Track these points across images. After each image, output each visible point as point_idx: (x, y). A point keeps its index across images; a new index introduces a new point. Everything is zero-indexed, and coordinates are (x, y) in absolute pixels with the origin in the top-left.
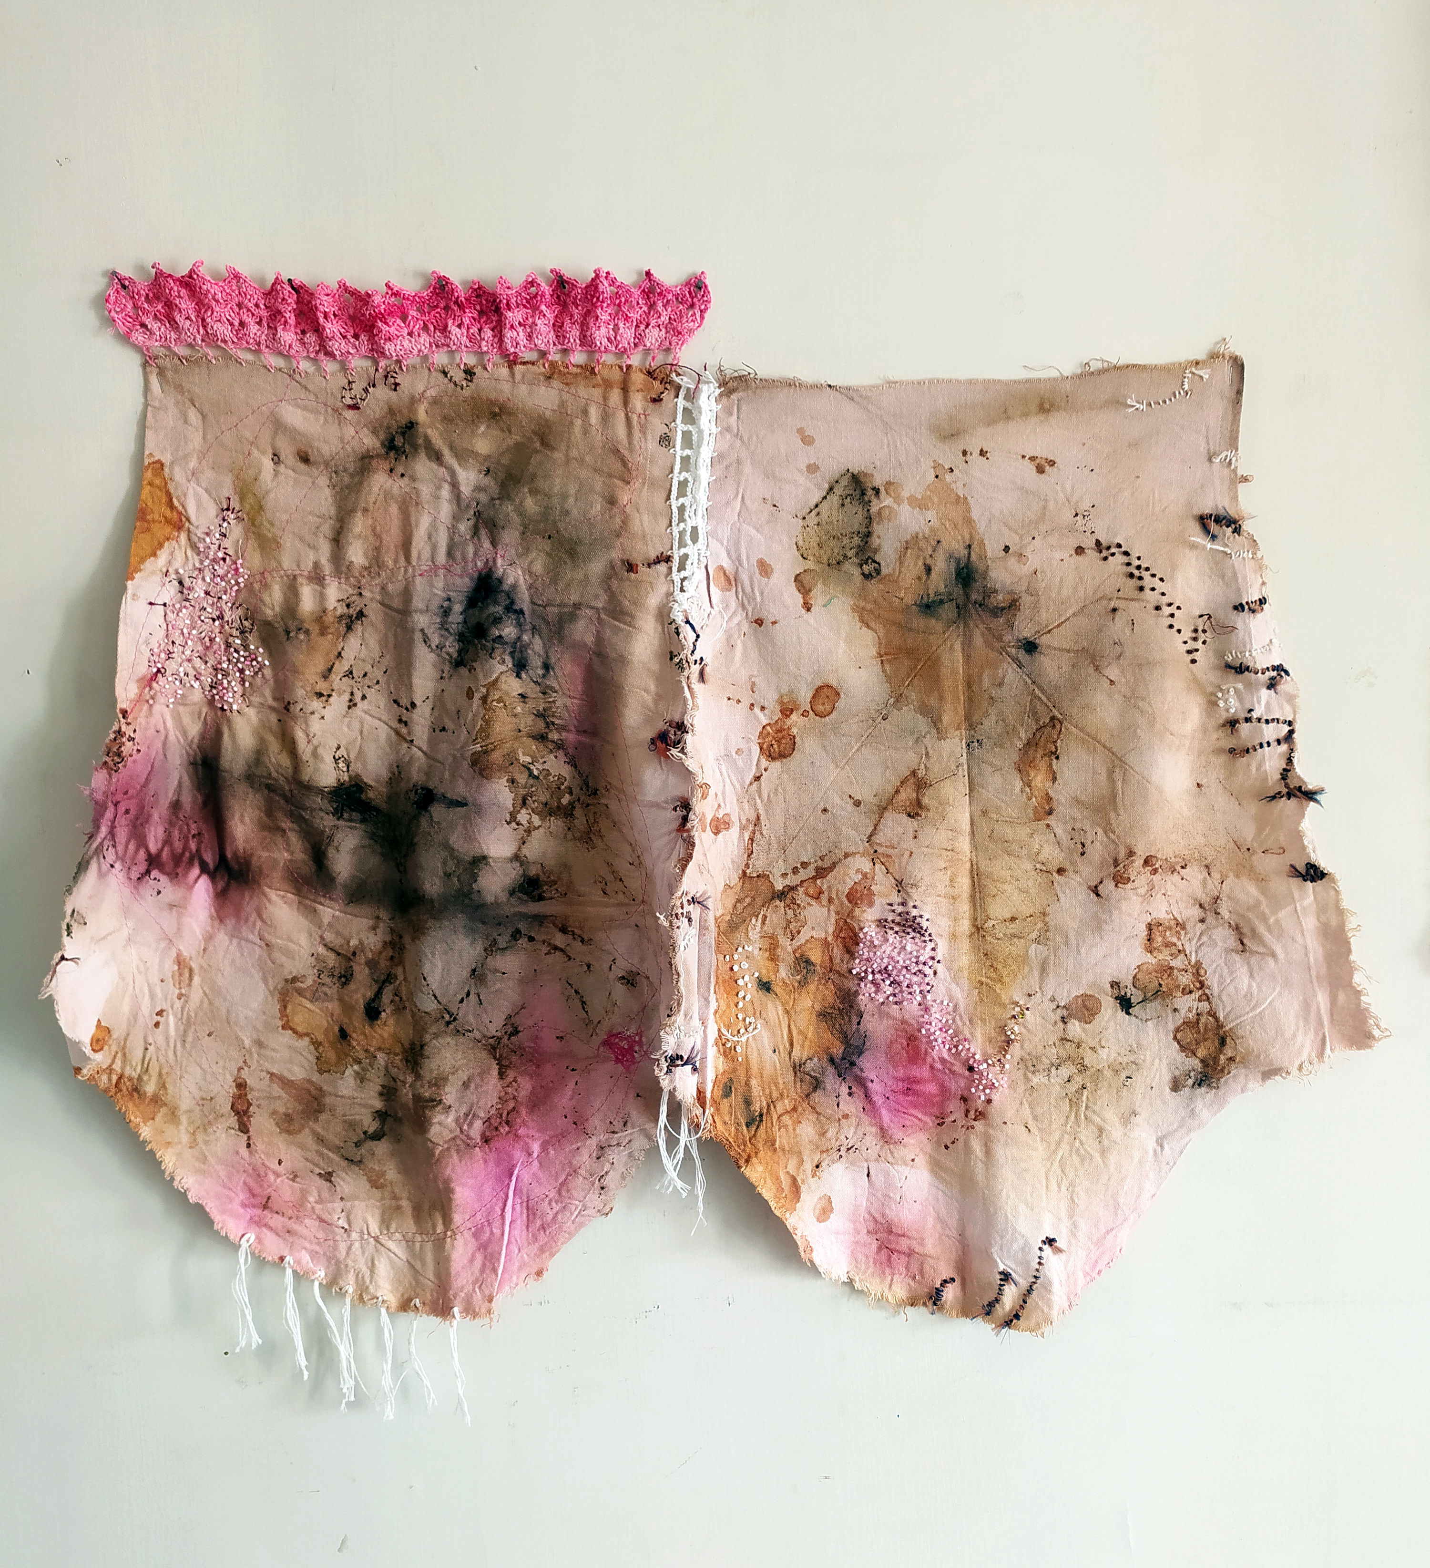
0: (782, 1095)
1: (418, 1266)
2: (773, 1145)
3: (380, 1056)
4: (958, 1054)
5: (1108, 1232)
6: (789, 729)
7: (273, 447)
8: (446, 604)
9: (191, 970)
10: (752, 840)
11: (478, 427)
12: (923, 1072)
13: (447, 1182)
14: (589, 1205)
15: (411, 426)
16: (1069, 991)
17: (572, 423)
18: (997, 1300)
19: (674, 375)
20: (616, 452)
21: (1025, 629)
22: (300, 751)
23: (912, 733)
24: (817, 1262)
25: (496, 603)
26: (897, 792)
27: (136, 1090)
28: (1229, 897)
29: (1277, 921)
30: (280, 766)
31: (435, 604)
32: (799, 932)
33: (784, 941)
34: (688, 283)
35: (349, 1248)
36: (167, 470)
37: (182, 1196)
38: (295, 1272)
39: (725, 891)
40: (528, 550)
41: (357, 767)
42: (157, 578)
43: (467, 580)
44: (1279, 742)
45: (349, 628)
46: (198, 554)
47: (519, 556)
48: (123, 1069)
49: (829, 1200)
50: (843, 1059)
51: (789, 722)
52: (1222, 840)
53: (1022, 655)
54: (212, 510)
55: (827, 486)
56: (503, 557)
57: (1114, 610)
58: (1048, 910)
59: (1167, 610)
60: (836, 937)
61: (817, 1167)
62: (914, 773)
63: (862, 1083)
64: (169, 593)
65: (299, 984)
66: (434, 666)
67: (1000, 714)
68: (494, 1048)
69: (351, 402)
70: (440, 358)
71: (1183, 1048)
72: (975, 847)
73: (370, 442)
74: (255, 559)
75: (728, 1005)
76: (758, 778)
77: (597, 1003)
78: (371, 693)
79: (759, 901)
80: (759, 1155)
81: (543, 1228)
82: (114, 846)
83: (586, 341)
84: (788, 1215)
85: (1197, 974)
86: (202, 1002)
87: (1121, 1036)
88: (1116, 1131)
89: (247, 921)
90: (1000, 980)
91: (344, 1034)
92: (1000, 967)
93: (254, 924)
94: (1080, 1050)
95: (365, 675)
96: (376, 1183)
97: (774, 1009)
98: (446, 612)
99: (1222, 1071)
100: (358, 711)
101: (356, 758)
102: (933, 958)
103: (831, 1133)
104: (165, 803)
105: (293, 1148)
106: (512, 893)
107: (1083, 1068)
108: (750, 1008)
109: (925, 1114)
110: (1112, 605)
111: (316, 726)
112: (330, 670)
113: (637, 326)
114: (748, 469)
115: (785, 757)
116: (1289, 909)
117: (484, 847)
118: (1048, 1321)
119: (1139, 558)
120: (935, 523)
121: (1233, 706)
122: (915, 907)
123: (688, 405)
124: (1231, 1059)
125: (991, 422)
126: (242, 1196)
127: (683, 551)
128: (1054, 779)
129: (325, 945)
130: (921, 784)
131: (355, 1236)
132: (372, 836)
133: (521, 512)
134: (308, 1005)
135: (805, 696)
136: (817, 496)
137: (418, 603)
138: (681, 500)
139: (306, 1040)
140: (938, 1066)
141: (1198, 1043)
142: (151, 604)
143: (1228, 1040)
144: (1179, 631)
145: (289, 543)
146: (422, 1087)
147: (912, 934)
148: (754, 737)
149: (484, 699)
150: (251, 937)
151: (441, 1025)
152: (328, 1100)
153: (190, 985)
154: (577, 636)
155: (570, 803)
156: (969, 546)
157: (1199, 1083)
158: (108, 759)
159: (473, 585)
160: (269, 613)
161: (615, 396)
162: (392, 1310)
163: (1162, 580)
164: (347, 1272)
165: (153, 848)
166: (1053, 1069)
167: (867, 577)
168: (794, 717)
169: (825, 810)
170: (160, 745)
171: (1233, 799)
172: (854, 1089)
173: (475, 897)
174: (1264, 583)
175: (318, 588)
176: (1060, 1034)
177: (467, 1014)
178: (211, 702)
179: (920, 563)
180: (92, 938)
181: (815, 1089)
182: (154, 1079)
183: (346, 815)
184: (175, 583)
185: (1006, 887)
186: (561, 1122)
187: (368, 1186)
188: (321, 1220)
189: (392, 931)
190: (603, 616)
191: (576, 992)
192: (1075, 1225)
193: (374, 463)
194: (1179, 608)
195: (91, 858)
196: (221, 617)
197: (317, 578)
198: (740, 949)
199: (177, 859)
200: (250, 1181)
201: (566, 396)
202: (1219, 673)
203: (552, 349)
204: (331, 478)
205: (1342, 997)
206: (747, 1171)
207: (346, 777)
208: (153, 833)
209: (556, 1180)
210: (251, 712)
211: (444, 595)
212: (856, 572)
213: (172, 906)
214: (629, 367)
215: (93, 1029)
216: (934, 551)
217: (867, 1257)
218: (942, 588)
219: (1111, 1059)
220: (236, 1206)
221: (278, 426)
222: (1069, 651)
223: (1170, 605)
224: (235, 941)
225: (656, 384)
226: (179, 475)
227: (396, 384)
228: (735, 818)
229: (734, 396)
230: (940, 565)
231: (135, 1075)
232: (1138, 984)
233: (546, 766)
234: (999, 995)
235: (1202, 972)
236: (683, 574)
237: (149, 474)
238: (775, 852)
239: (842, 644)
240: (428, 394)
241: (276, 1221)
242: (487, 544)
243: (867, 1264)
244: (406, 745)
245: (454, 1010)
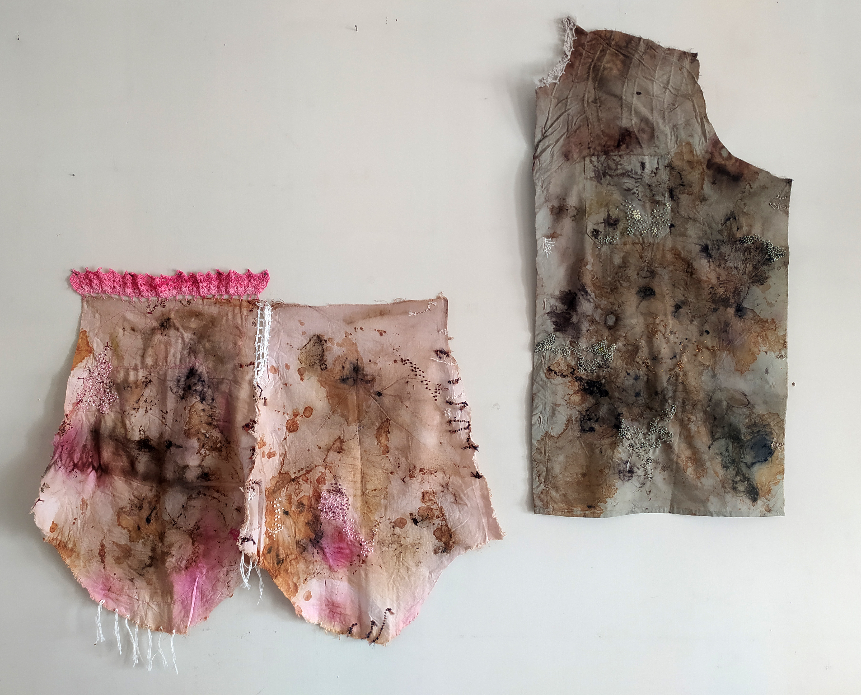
0: (291, 553)
1: (162, 614)
2: (287, 571)
3: (151, 536)
4: (356, 539)
5: (412, 607)
6: (296, 421)
7: (123, 325)
8: (178, 378)
9: (87, 504)
10: (283, 460)
11: (192, 319)
12: (345, 546)
13: (172, 583)
14: (224, 592)
15: (169, 319)
16: (395, 517)
17: (222, 318)
18: (371, 632)
19: (257, 303)
20: (237, 328)
21: (377, 388)
22: (127, 428)
23: (338, 424)
24: (304, 615)
25: (195, 378)
26: (334, 444)
27: (65, 546)
28: (452, 483)
29: (467, 492)
30: (121, 433)
31: (175, 378)
32: (300, 493)
33: (294, 497)
34: (262, 273)
35: (138, 606)
36: (87, 333)
37: (79, 585)
38: (119, 614)
39: (272, 478)
40: (207, 360)
41: (147, 433)
42: (82, 369)
43: (186, 370)
44: (465, 429)
45: (146, 386)
46: (96, 361)
47: (204, 362)
48: (61, 539)
49: (310, 593)
50: (315, 540)
51: (296, 419)
52: (449, 463)
53: (377, 397)
54: (102, 346)
55: (309, 339)
56: (198, 362)
57: (407, 382)
58: (388, 487)
59: (425, 383)
60: (313, 495)
61: (305, 580)
62: (339, 437)
63: (322, 549)
64: (85, 374)
65: (124, 510)
66: (175, 399)
67: (369, 417)
68: (191, 534)
69: (149, 311)
70: (180, 297)
71: (437, 538)
72: (362, 464)
73: (155, 324)
74: (116, 363)
75: (271, 520)
76: (285, 439)
77: (228, 518)
78: (153, 408)
79: (285, 482)
80: (281, 575)
81: (207, 601)
82: (61, 461)
83: (227, 292)
84: (292, 597)
85: (441, 511)
86: (90, 516)
87: (414, 534)
88: (414, 569)
89: (107, 487)
90: (371, 512)
91: (139, 528)
92: (371, 507)
93: (109, 488)
94: (400, 538)
95: (151, 401)
96: (149, 583)
97: (289, 521)
98: (179, 381)
99: (451, 546)
100: (148, 414)
101: (147, 430)
102: (347, 504)
103: (311, 567)
104: (81, 445)
105: (120, 569)
106: (198, 478)
107: (401, 545)
108: (280, 521)
109: (346, 561)
110: (407, 380)
111: (133, 419)
112: (139, 400)
113: (245, 287)
114: (282, 333)
115: (295, 431)
116: (471, 488)
117: (188, 462)
118: (387, 640)
119: (415, 365)
120: (345, 351)
121: (449, 415)
122: (340, 485)
123: (262, 312)
124: (454, 543)
125: (364, 319)
126: (102, 586)
127: (259, 361)
128: (388, 440)
129: (134, 496)
130: (342, 442)
131: (140, 602)
132: (152, 457)
133: (204, 347)
134: (127, 517)
135: (301, 410)
136: (305, 342)
137: (169, 378)
138: (259, 344)
139: (126, 530)
140: (350, 543)
141: (442, 536)
142: (79, 378)
143: (453, 535)
144: (430, 390)
145: (127, 357)
146: (164, 548)
147: (339, 495)
148: (285, 424)
149: (189, 411)
150: (108, 492)
151: (171, 525)
152: (133, 552)
153: (86, 509)
154: (223, 389)
155: (221, 446)
156: (358, 360)
157: (443, 551)
158: (60, 431)
159: (188, 372)
160: (119, 381)
161: (237, 309)
162: (153, 630)
163: (423, 372)
164: (137, 615)
165: (76, 461)
166: (390, 545)
167: (323, 370)
168: (298, 417)
169: (309, 450)
170: (80, 425)
171: (453, 448)
172: (319, 551)
173: (184, 479)
174: (458, 374)
175: (136, 372)
176: (392, 532)
177: (181, 521)
178: (99, 410)
179: (341, 365)
180: (52, 492)
181: (304, 551)
182: (72, 543)
183: (143, 450)
184: (88, 371)
185: (373, 478)
186: (214, 562)
187: (146, 584)
188: (129, 596)
189: (157, 491)
190: (232, 383)
191: (222, 514)
192: (399, 604)
193: (156, 331)
194: (429, 382)
195: (52, 465)
196: (103, 382)
197: (136, 369)
198: (277, 500)
199: (84, 465)
200: (104, 580)
201: (221, 310)
202: (445, 404)
203: (216, 294)
204: (142, 336)
205: (491, 521)
206: (275, 581)
207: (143, 437)
208: (76, 456)
209: (212, 583)
210: (112, 414)
211: (178, 375)
212: (319, 368)
213: (81, 482)
214: (242, 300)
215: (51, 524)
216: (345, 361)
217: (325, 615)
218: (348, 374)
219: (411, 542)
220: (99, 590)
221: (125, 319)
222: (393, 396)
223: (426, 381)
224: (103, 494)
225: (251, 305)
226: (91, 335)
227: (164, 306)
228: (277, 452)
229: (277, 309)
230: (347, 366)
231: (65, 541)
232: (419, 514)
233: (211, 434)
234: (370, 518)
235: (443, 510)
236: (258, 369)
237: (81, 335)
238: (292, 464)
239: (314, 393)
240: (175, 309)
241: (113, 596)
242: (193, 358)
243: (325, 618)
244: (164, 426)
245: (176, 520)
